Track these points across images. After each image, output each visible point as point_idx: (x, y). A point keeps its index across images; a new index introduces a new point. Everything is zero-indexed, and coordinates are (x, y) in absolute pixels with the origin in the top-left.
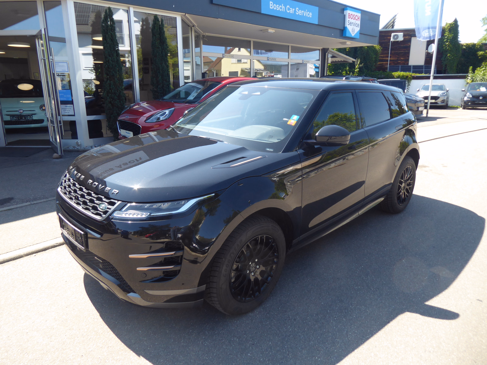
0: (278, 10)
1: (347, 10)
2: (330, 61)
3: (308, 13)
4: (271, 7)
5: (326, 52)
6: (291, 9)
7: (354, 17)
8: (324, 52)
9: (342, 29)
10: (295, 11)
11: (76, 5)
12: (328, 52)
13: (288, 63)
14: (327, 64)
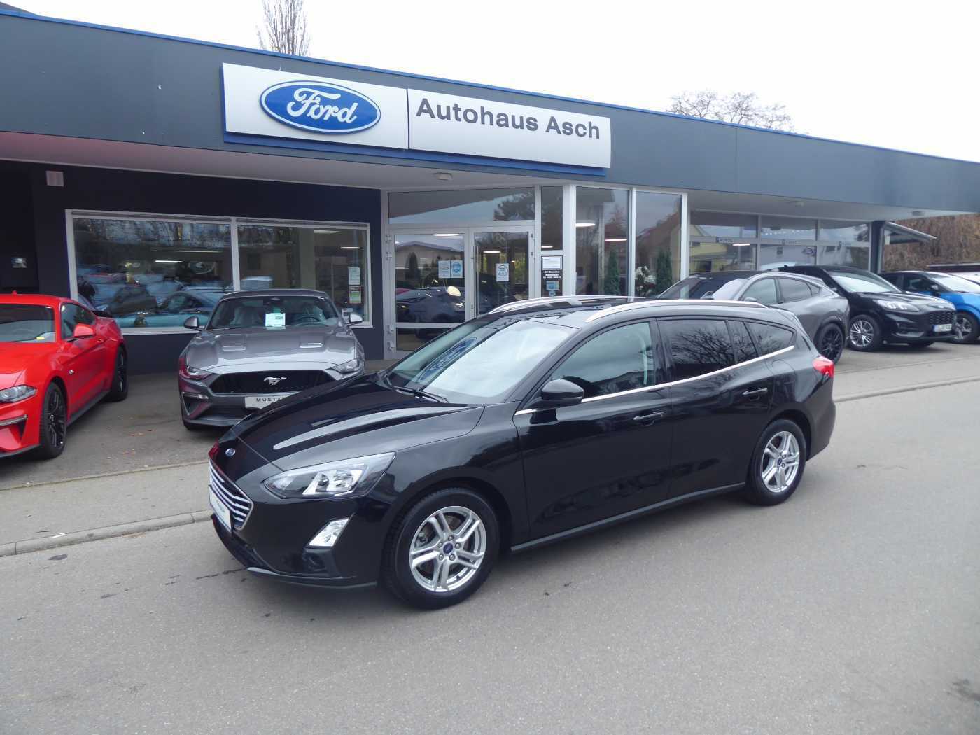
2: (887, 242)
5: (880, 227)
8: (877, 226)
11: (579, 190)
12: (885, 226)
13: (816, 247)
14: (883, 246)
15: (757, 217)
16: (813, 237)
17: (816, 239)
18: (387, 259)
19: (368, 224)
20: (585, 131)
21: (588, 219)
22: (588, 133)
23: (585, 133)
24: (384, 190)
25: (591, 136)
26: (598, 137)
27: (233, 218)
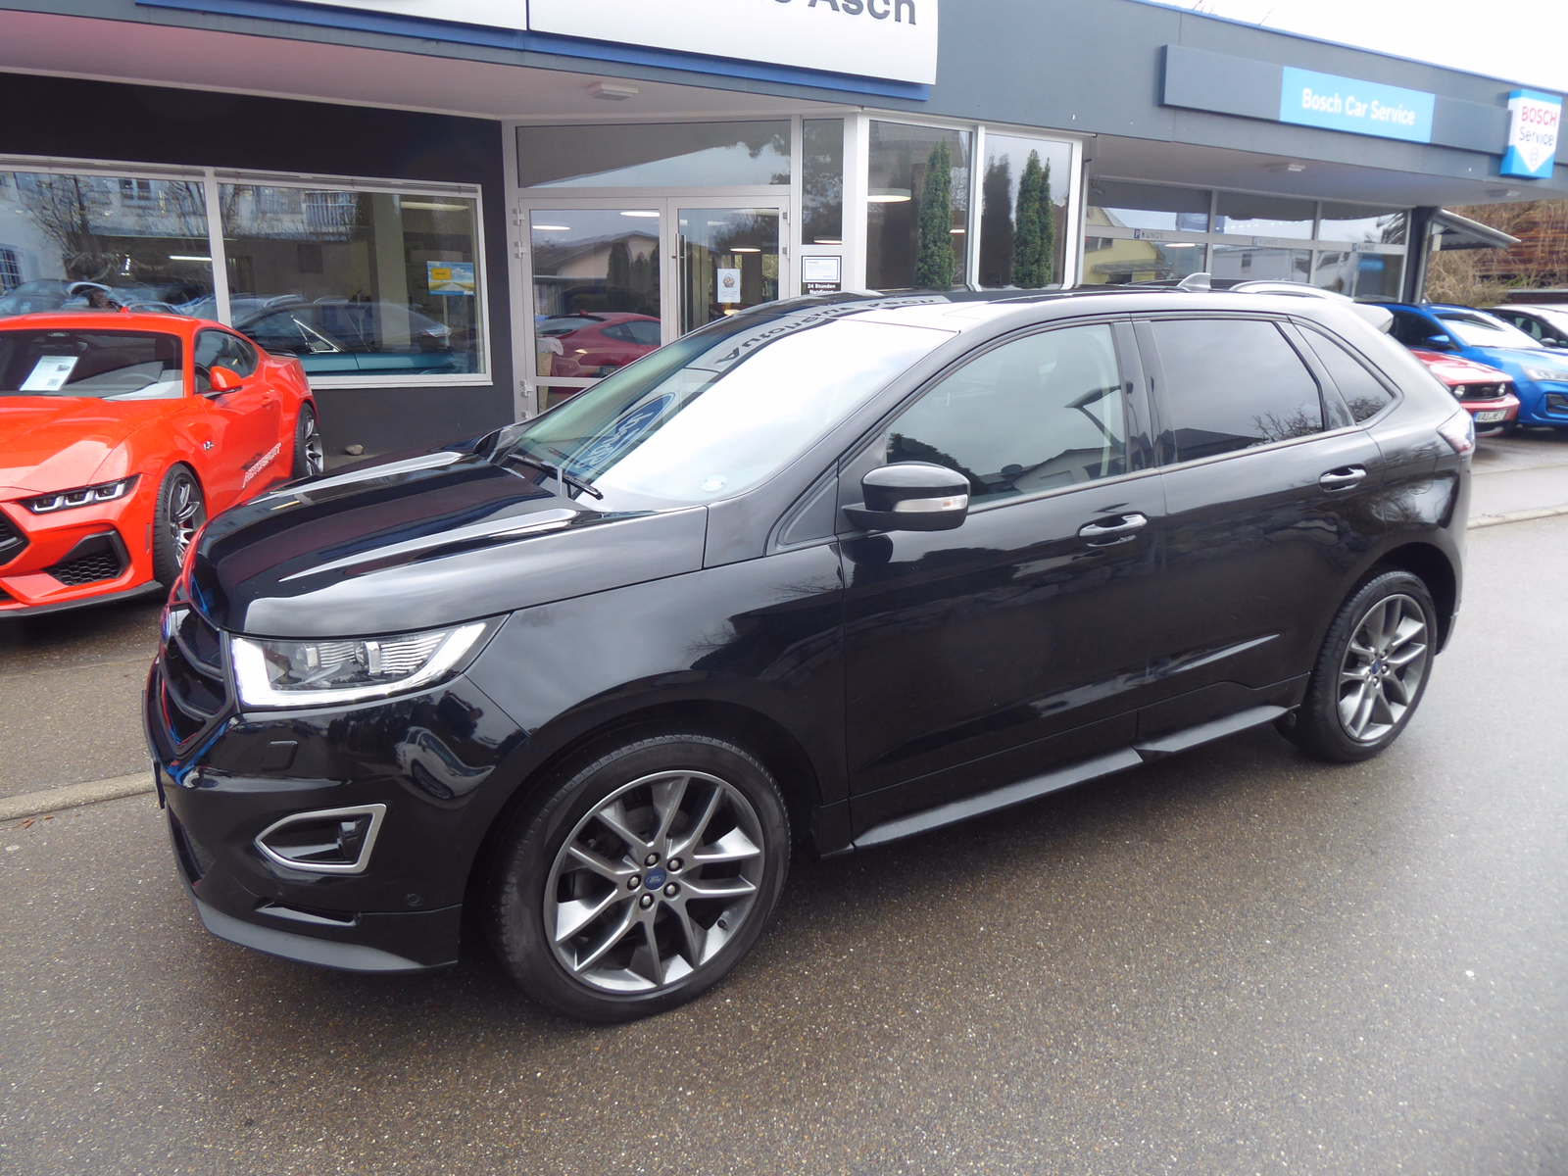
0: (1322, 109)
1: (1517, 95)
2: (1436, 245)
3: (1405, 112)
4: (1307, 102)
5: (1426, 219)
6: (1358, 104)
7: (1540, 117)
8: (1421, 217)
9: (1499, 151)
10: (1368, 111)
11: (874, 126)
12: (1434, 218)
13: (1311, 251)
14: (1428, 252)
15: (1208, 194)
16: (1308, 235)
17: (1313, 238)
18: (517, 256)
19: (479, 187)
20: (887, 8)
21: (895, 185)
22: (892, 15)
23: (886, 13)
24: (509, 119)
25: (898, 19)
26: (912, 21)
27: (209, 170)
